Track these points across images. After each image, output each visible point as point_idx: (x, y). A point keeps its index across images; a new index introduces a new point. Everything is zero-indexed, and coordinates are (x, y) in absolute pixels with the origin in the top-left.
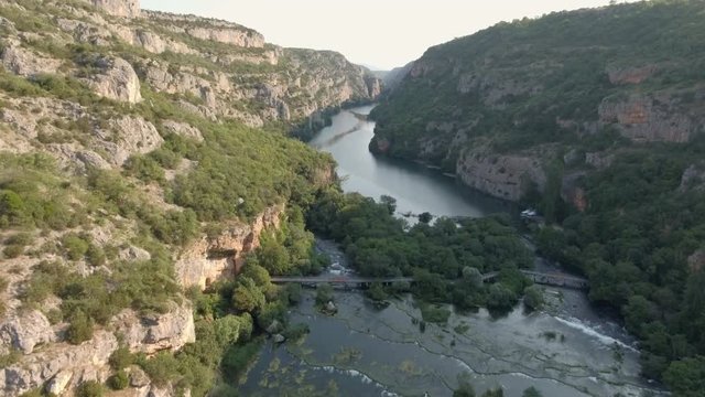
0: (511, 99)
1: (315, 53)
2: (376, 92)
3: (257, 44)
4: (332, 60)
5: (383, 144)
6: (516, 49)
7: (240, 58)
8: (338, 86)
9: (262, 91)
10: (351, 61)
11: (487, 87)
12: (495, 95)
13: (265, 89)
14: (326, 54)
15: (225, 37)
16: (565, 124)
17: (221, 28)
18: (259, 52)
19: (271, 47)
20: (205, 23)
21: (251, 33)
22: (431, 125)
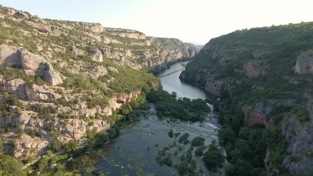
0: (227, 61)
1: (168, 39)
2: (193, 54)
3: (143, 38)
4: (175, 42)
6: (235, 42)
7: (136, 44)
8: (176, 53)
9: (142, 56)
11: (221, 57)
12: (223, 60)
14: (172, 40)
15: (131, 36)
16: (236, 71)
17: (130, 33)
18: (143, 41)
19: (148, 38)
20: (124, 31)
21: (141, 34)
22: (200, 70)
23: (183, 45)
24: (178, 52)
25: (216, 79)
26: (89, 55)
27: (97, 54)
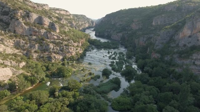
0: (120, 25)
1: (79, 15)
2: (94, 25)
3: (68, 14)
4: (83, 17)
5: (98, 34)
6: (122, 16)
7: (66, 17)
8: (85, 23)
9: (72, 24)
10: (87, 17)
11: (117, 23)
12: (118, 24)
13: (72, 23)
14: (82, 15)
15: (62, 12)
17: (61, 10)
19: (70, 15)
20: (58, 9)
21: (67, 11)
22: (107, 30)
23: (88, 18)
24: (86, 23)
25: (117, 33)
26: (59, 20)
27: (63, 20)
